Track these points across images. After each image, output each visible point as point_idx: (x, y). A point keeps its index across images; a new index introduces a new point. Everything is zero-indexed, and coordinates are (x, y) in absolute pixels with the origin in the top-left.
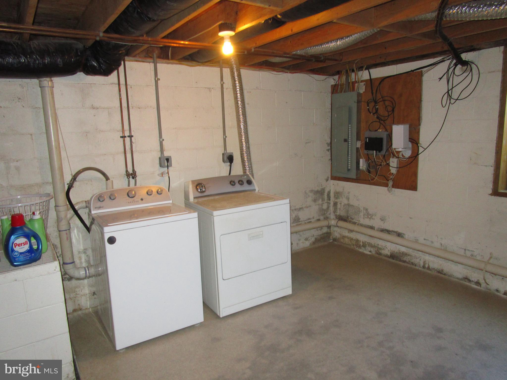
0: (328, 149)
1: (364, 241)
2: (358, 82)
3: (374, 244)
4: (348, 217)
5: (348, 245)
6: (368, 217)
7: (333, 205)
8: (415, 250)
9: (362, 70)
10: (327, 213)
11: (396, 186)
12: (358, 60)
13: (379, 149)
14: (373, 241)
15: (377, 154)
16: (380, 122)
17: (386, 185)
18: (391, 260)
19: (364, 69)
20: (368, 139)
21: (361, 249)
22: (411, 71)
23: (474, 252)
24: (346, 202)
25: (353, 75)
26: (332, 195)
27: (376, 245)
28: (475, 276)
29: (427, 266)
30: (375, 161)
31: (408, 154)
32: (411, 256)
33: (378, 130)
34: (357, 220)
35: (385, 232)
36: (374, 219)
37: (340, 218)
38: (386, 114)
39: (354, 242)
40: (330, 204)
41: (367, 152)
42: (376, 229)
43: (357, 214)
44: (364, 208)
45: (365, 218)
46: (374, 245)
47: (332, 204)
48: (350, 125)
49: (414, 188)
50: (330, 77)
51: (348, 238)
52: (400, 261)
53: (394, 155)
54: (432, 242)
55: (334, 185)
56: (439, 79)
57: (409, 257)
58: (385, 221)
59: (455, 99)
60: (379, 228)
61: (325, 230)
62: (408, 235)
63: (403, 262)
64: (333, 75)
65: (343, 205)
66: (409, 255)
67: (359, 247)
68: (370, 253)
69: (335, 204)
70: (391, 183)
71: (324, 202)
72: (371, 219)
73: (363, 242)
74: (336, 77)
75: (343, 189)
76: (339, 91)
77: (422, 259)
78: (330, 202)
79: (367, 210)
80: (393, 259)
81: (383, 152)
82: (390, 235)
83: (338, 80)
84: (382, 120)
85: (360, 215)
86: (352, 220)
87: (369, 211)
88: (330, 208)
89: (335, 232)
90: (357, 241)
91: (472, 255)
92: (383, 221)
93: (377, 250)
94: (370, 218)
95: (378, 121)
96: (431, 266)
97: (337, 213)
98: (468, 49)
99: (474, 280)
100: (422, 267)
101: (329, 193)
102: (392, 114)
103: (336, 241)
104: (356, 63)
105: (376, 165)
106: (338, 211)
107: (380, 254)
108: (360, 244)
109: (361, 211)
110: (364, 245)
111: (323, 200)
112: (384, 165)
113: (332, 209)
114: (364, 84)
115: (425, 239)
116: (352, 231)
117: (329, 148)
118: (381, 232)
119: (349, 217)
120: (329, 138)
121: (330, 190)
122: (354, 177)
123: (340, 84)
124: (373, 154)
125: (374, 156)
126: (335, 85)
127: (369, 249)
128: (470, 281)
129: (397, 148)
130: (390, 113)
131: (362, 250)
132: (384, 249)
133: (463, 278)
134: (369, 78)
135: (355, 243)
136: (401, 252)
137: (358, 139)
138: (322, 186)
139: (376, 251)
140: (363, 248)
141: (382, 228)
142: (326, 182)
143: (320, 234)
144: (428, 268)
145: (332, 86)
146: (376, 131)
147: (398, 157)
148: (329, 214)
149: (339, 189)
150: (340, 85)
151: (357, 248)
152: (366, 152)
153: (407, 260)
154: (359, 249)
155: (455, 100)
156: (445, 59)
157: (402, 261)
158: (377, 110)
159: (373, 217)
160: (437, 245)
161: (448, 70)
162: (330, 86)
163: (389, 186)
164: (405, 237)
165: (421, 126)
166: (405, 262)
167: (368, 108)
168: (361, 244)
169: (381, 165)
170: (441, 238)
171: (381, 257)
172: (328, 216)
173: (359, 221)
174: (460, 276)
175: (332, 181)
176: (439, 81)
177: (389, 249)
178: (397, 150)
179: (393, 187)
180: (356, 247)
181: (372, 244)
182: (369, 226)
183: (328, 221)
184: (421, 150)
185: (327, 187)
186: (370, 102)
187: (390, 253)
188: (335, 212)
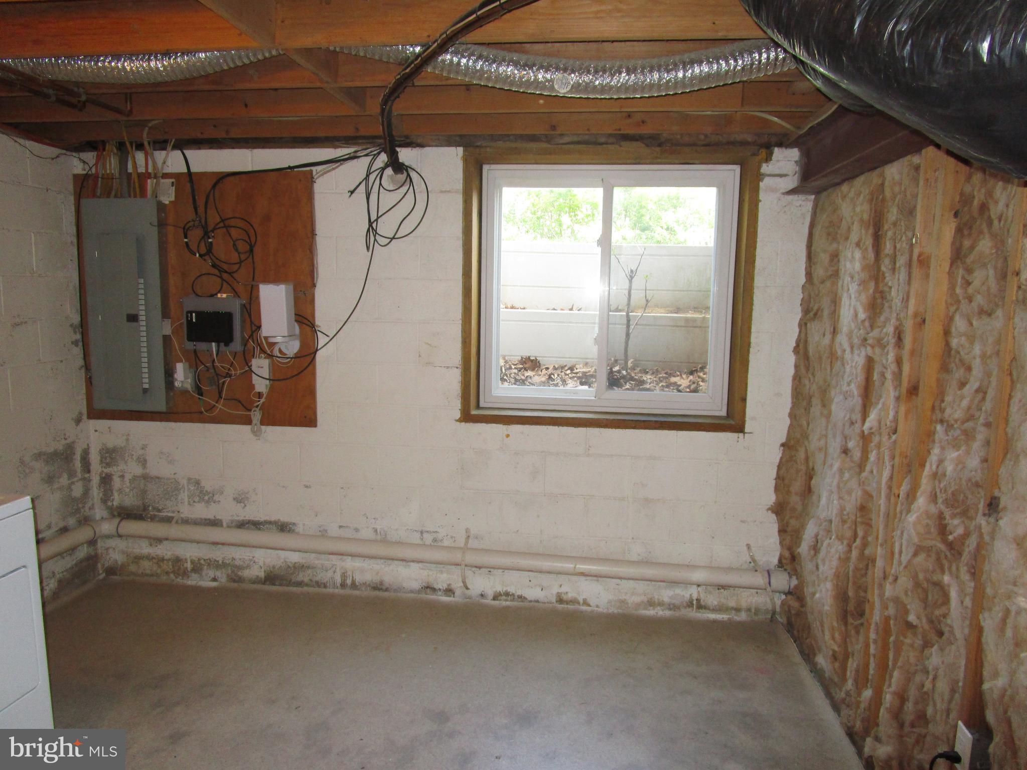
0: (73, 340)
1: (194, 558)
2: (155, 177)
3: (224, 558)
4: (145, 508)
5: (152, 575)
6: (202, 500)
7: (98, 482)
8: (320, 553)
9: (164, 149)
10: (84, 507)
11: (270, 419)
12: (156, 122)
13: (226, 337)
14: (219, 554)
15: (220, 349)
16: (221, 277)
17: (248, 421)
18: (269, 588)
19: (169, 148)
20: (194, 314)
21: (188, 577)
22: (290, 168)
23: (438, 532)
24: (138, 471)
25: (140, 157)
26: (94, 457)
27: (228, 562)
28: (442, 579)
29: (349, 582)
30: (213, 366)
31: (293, 347)
32: (313, 568)
33: (216, 294)
34: (173, 512)
35: (248, 528)
36: (219, 501)
37: (126, 514)
38: (235, 257)
39: (168, 567)
40: (90, 481)
41: (195, 345)
42: (225, 524)
43: (172, 495)
44: (189, 479)
45: (194, 502)
46: (222, 563)
47: (95, 480)
48: (142, 281)
49: (309, 420)
50: (68, 153)
51: (149, 558)
52: (290, 583)
53: (263, 351)
54: (357, 530)
55: (97, 433)
56: (350, 193)
57: (309, 572)
58: (246, 502)
59: (388, 238)
60: (232, 521)
61: (82, 553)
62: (304, 525)
63: (296, 586)
64: (79, 148)
65: (130, 480)
66: (308, 567)
67: (185, 574)
68: (214, 584)
69: (106, 480)
70: (256, 416)
71: (75, 479)
72: (212, 503)
73: (192, 562)
74: (90, 157)
75: (127, 440)
76: (99, 192)
77: (338, 570)
78: (89, 477)
79: (198, 483)
80: (274, 584)
81: (237, 345)
82: (260, 532)
83: (96, 164)
84: (226, 272)
85: (180, 498)
86: (156, 513)
87: (203, 484)
88: (91, 492)
89: (111, 551)
90: (177, 560)
91: (435, 540)
92: (240, 502)
93: (233, 572)
94: (208, 502)
95: (216, 272)
96: (359, 578)
97: (112, 501)
98: (402, 141)
99: (441, 588)
100: (339, 585)
101: (86, 453)
102: (250, 260)
103: (115, 574)
104: (150, 128)
105: (217, 375)
106: (116, 495)
107: (240, 580)
108: (187, 568)
109: (183, 487)
110: (197, 568)
111: (72, 474)
112: (238, 374)
113: (96, 493)
114: (173, 183)
115: (340, 527)
116: (159, 540)
117: (78, 336)
118: (239, 529)
119: (149, 506)
120: (77, 310)
121: (88, 445)
122: (162, 407)
123: (100, 176)
124: (210, 351)
125: (212, 355)
126: (86, 176)
127: (212, 573)
128: (434, 590)
129: (273, 337)
130: (243, 257)
131: (193, 581)
132: (248, 567)
133: (422, 588)
134: (185, 170)
135: (171, 567)
136: (291, 565)
137: (165, 314)
138: (65, 439)
139: (228, 576)
140: (194, 576)
141: (241, 518)
142: (75, 427)
143: (69, 566)
144: (354, 585)
145: (76, 177)
146: (212, 296)
147: (270, 356)
148: (90, 509)
149: (112, 441)
150: (102, 178)
151: (176, 578)
152: (190, 346)
153: (306, 580)
154: (183, 579)
155: (389, 240)
156: (359, 154)
157: (294, 583)
158: (210, 247)
159: (216, 498)
160: (367, 533)
161: (368, 176)
162: (71, 177)
163: (254, 422)
164: (297, 530)
165: (316, 289)
166: (300, 584)
167: (186, 240)
168: (189, 566)
169: (228, 375)
170: (374, 519)
171: (244, 586)
172: (87, 513)
173: (179, 512)
174: (416, 585)
175: (93, 423)
176: (350, 196)
177: (261, 564)
178: (271, 340)
179: (263, 422)
180: (174, 578)
181: (218, 561)
182: (206, 520)
183: (92, 526)
184: (322, 340)
185: (79, 439)
186: (191, 228)
187: (265, 571)
188: (104, 500)
